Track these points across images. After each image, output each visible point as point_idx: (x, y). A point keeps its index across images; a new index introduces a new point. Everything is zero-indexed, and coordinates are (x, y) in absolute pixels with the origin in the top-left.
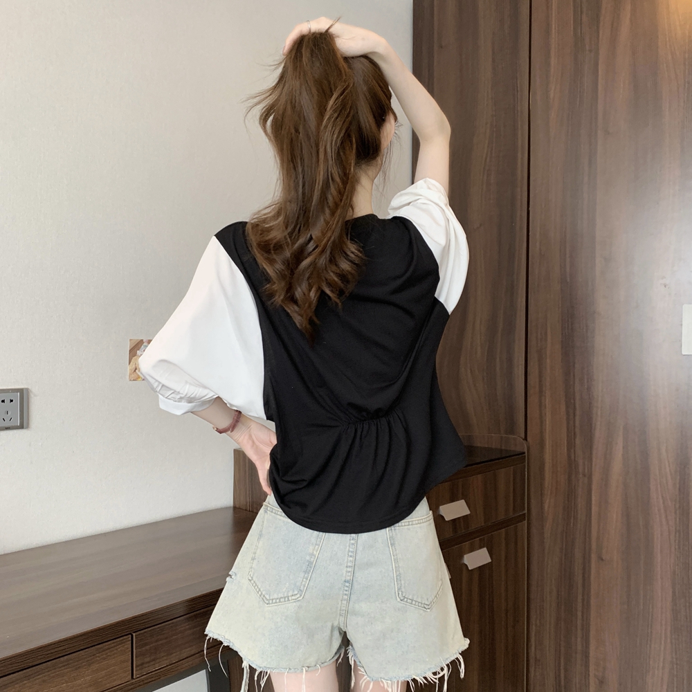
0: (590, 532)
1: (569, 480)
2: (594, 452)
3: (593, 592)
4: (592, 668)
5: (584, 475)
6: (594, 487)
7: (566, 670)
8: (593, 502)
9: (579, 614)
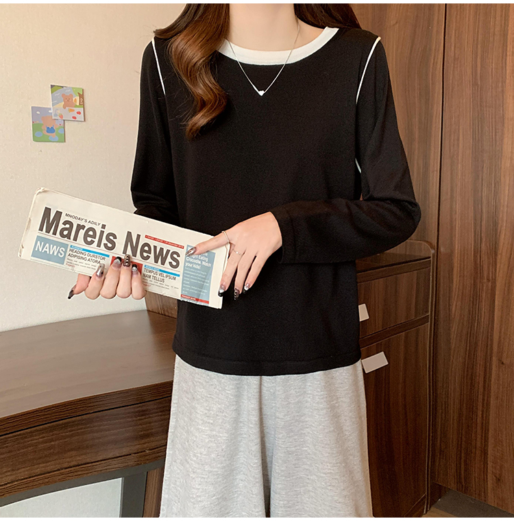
0: (492, 336)
1: (475, 284)
2: (499, 256)
3: (492, 394)
4: (490, 465)
5: (488, 280)
6: (497, 293)
7: (466, 464)
8: (496, 307)
9: (480, 413)
